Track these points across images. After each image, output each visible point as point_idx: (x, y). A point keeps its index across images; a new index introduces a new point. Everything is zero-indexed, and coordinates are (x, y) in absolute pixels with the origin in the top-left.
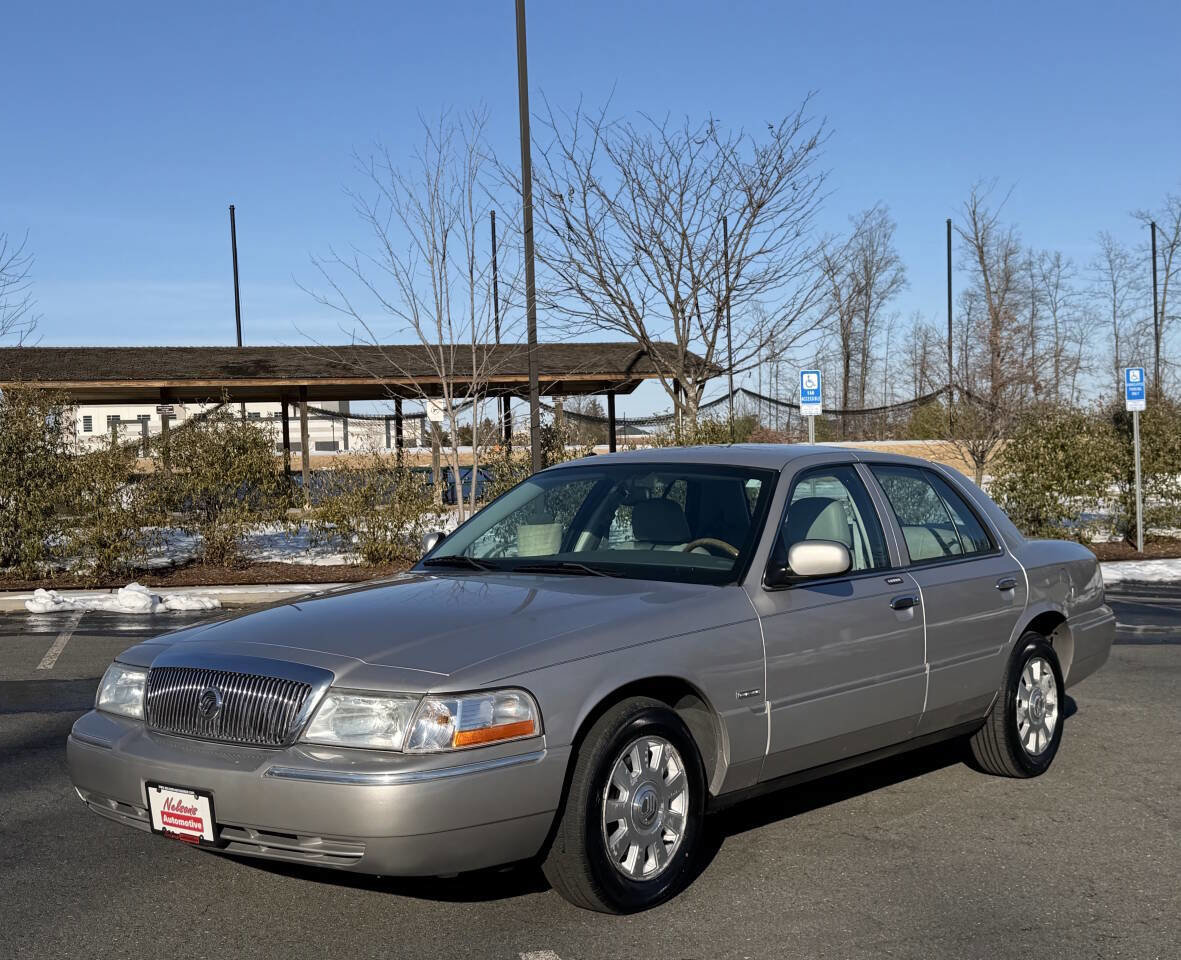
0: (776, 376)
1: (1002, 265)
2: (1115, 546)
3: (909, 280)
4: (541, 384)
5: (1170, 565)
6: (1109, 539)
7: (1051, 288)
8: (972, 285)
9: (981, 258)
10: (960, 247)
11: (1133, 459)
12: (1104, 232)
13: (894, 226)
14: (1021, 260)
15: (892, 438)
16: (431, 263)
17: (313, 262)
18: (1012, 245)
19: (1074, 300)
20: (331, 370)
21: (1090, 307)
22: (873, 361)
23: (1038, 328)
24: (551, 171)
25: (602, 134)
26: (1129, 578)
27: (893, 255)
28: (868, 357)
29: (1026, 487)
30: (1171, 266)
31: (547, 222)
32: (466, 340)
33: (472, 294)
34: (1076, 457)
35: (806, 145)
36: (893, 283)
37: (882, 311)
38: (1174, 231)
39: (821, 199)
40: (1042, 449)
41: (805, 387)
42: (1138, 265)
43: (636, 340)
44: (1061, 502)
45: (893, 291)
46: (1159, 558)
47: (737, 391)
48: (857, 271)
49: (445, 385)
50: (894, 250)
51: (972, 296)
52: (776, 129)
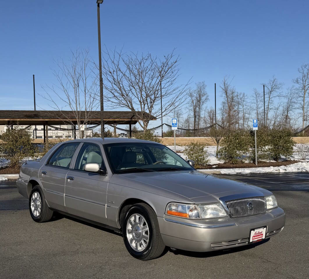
0: (178, 121)
1: (231, 96)
2: (250, 164)
4: (104, 121)
5: (262, 169)
6: (249, 162)
7: (242, 101)
9: (226, 94)
10: (222, 91)
11: (255, 142)
12: (255, 88)
13: (206, 86)
14: (235, 95)
15: (206, 136)
16: (74, 88)
17: (42, 87)
18: (234, 91)
19: (248, 104)
20: (54, 117)
21: (251, 106)
22: (201, 118)
23: (239, 111)
24: (108, 65)
25: (121, 56)
26: (252, 172)
27: (206, 93)
29: (229, 149)
30: (271, 96)
31: (108, 79)
32: (83, 110)
33: (85, 97)
34: (241, 141)
35: (175, 62)
37: (203, 106)
38: (271, 88)
39: (178, 75)
41: (173, 123)
43: (130, 110)
44: (237, 152)
45: (206, 101)
46: (261, 167)
47: (163, 124)
48: (197, 96)
49: (78, 122)
50: (206, 92)
51: (224, 103)
52: (166, 57)
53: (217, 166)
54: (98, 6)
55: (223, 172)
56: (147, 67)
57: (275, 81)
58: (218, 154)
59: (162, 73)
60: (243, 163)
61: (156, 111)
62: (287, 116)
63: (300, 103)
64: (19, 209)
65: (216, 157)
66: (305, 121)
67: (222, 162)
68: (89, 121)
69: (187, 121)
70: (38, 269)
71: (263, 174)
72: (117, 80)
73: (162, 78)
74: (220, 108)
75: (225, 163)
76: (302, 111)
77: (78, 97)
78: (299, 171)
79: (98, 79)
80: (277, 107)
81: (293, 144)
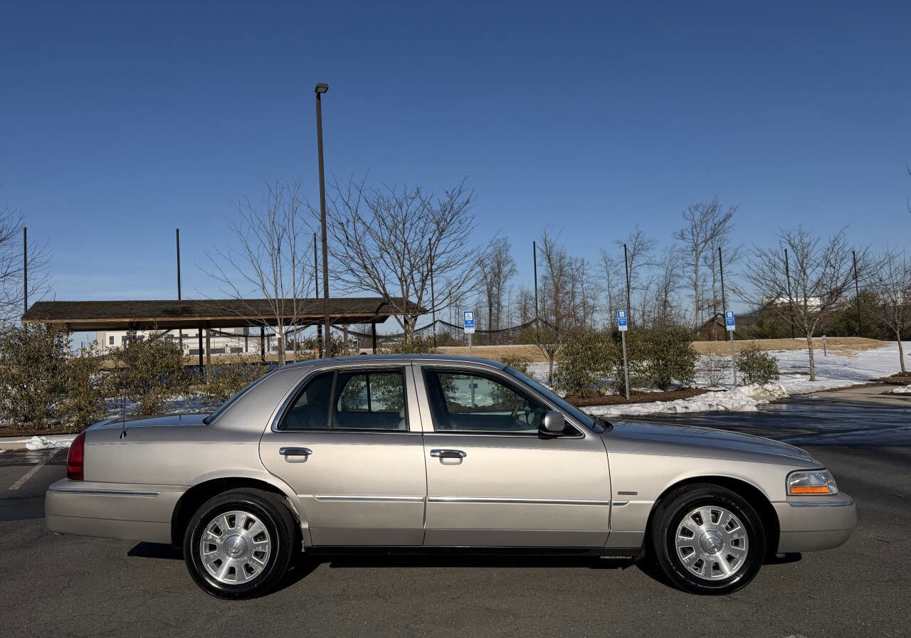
1: (558, 264)
2: (616, 397)
3: (518, 270)
4: (331, 318)
5: (643, 407)
6: (613, 393)
7: (580, 274)
8: (545, 273)
9: (549, 260)
11: (622, 354)
12: (603, 250)
13: (510, 246)
14: (567, 262)
16: (272, 255)
17: (207, 255)
18: (563, 255)
19: (590, 280)
21: (598, 283)
22: (502, 307)
23: (576, 293)
24: (337, 210)
25: (363, 193)
26: (624, 414)
27: (510, 258)
28: (500, 305)
29: (574, 368)
30: (633, 265)
31: (335, 236)
32: (290, 296)
33: (294, 272)
34: (596, 354)
35: (465, 202)
36: (510, 272)
37: (505, 284)
38: (633, 249)
39: (473, 228)
40: (580, 350)
41: (466, 319)
42: (619, 264)
43: (381, 296)
44: (590, 375)
45: (511, 275)
46: (637, 403)
47: (437, 322)
48: (494, 266)
49: (279, 320)
50: (510, 256)
51: (545, 278)
52: (450, 193)
54: (319, 97)
57: (640, 235)
60: (601, 395)
62: (666, 301)
63: (690, 278)
66: (700, 311)
68: (300, 320)
71: (645, 416)
72: (354, 238)
73: (441, 234)
76: (694, 293)
77: (279, 273)
78: (712, 409)
80: (645, 284)
81: (693, 357)
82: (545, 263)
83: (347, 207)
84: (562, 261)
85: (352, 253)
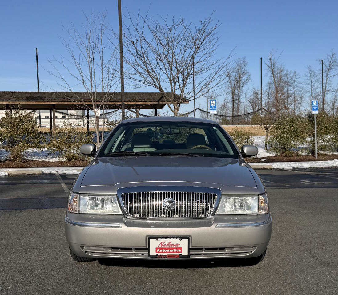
1: (279, 75)
2: (308, 156)
3: (252, 79)
4: (125, 104)
5: (325, 163)
6: (307, 154)
7: (293, 81)
8: (270, 80)
9: (273, 72)
10: (267, 69)
11: (314, 129)
12: (309, 65)
13: (247, 63)
14: (284, 73)
16: (88, 62)
18: (282, 69)
19: (299, 85)
20: (63, 99)
21: (304, 87)
22: (241, 103)
23: (289, 93)
24: (130, 34)
26: (312, 166)
27: (247, 71)
28: (239, 101)
29: (281, 138)
30: (328, 75)
31: (129, 51)
32: (100, 90)
33: (102, 73)
34: (297, 129)
35: (213, 29)
36: (247, 80)
37: (243, 88)
38: (329, 65)
39: (218, 46)
40: (286, 126)
41: (211, 105)
42: (319, 75)
44: (292, 142)
45: (247, 82)
46: (322, 160)
47: (196, 109)
48: (236, 76)
49: (93, 105)
51: (270, 84)
52: (203, 22)
53: (267, 159)
55: (275, 167)
56: (180, 35)
57: (334, 56)
58: (267, 145)
59: (197, 43)
60: (299, 155)
61: (189, 91)
64: (26, 209)
65: (264, 148)
67: (273, 154)
69: (224, 106)
70: (57, 281)
71: (326, 168)
72: (141, 52)
73: (197, 49)
74: (265, 91)
75: (276, 156)
77: (93, 73)
79: (117, 51)
82: (270, 74)
83: (136, 32)
84: (281, 73)
85: (139, 61)
